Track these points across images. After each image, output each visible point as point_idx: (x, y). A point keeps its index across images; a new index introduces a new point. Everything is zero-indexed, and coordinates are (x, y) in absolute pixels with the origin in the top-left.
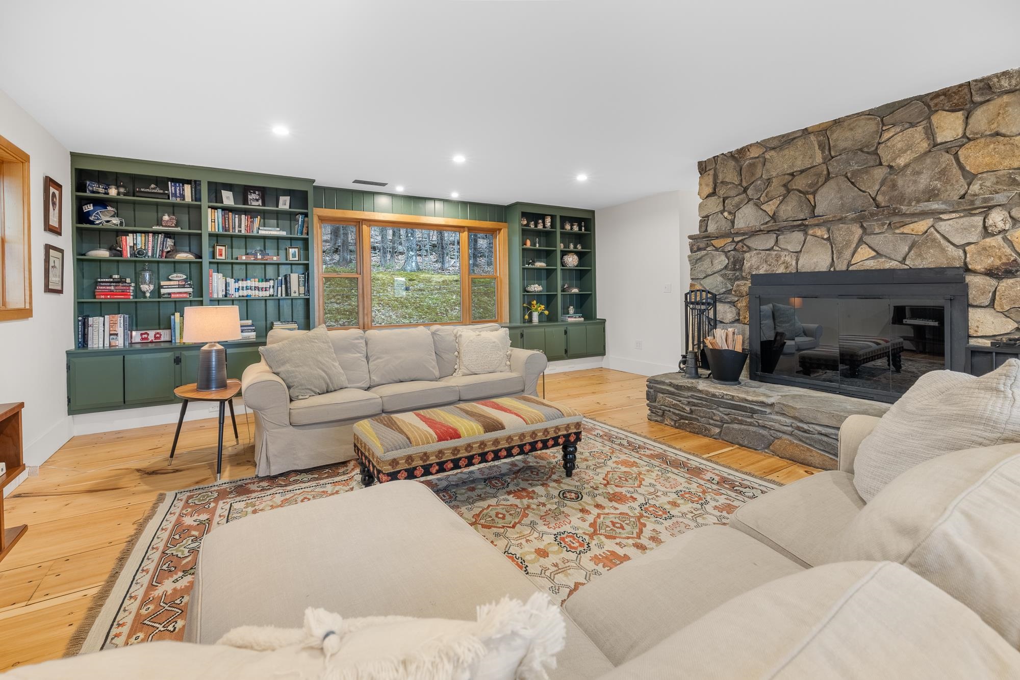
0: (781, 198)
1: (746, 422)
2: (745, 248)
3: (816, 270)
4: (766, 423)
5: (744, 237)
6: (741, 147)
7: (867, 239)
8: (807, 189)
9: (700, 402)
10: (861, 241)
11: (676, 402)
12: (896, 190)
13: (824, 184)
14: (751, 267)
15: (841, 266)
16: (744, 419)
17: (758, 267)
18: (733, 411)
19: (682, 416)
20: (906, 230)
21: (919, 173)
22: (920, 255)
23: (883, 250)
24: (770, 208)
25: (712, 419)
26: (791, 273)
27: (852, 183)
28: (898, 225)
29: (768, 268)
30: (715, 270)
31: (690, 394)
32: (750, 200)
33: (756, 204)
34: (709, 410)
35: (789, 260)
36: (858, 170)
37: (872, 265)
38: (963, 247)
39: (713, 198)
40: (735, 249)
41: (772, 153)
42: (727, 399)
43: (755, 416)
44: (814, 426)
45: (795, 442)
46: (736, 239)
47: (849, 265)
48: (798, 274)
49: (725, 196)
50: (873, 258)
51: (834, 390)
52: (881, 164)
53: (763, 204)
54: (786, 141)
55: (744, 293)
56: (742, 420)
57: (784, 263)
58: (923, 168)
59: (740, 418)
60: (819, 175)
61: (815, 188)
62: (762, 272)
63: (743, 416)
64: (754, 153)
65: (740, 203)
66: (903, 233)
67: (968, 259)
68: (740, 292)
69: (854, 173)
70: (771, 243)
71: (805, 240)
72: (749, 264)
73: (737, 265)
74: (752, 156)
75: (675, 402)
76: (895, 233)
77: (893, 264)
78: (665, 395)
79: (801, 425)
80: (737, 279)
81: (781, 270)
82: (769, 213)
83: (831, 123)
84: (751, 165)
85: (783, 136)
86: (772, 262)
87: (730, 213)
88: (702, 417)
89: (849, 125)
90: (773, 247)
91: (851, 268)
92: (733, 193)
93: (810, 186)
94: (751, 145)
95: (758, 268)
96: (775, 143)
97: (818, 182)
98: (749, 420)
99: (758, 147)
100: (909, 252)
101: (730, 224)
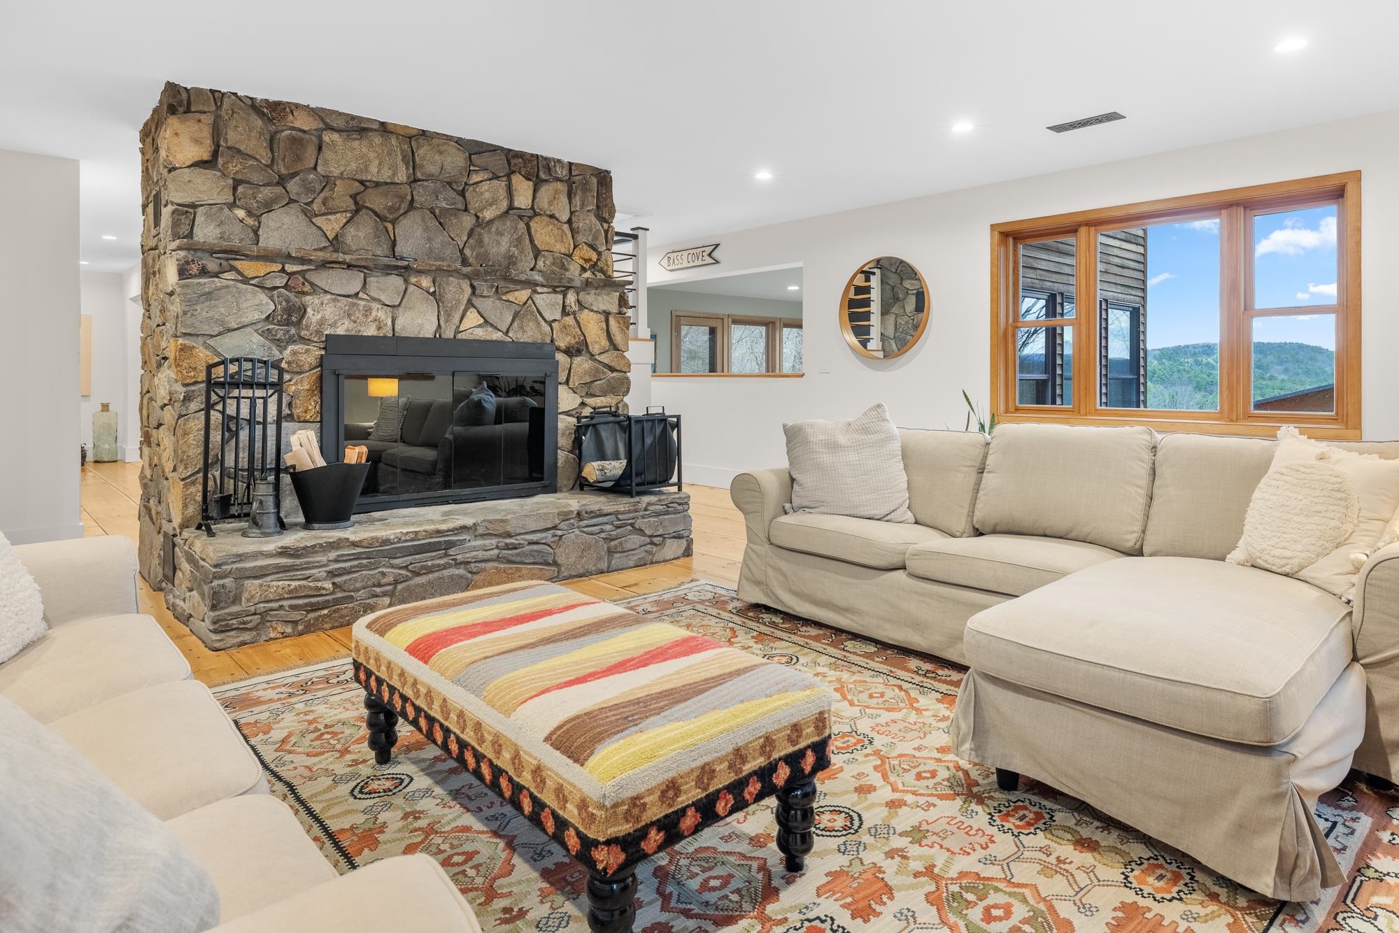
0: (349, 215)
1: (439, 566)
2: (307, 288)
3: (421, 336)
4: (467, 555)
5: (305, 267)
6: (276, 99)
7: (476, 301)
8: (385, 213)
9: (356, 563)
10: (470, 304)
11: (297, 583)
12: (482, 247)
13: (406, 213)
14: (322, 322)
15: (449, 334)
16: (438, 562)
17: (335, 322)
18: (417, 556)
19: (311, 604)
20: (510, 297)
21: (500, 234)
22: (521, 328)
23: (492, 319)
24: (332, 225)
25: (380, 585)
26: (385, 337)
27: (440, 223)
28: (504, 290)
29: (352, 325)
30: (246, 320)
31: (333, 555)
32: (291, 201)
33: (305, 212)
34: (371, 572)
35: (383, 317)
36: (448, 210)
37: (480, 334)
38: (550, 323)
39: (210, 173)
40: (286, 286)
41: (335, 136)
42: (406, 541)
43: (451, 552)
44: (523, 537)
45: (502, 566)
46: (290, 268)
47: (457, 332)
48: (397, 340)
49: (239, 177)
50: (480, 326)
51: (446, 499)
52: (466, 210)
53: (316, 216)
54: (357, 128)
55: (307, 367)
56: (433, 566)
57: (375, 320)
58: (505, 230)
59: (429, 563)
60: (402, 198)
61: (396, 216)
62: (341, 331)
63: (433, 559)
64: (302, 122)
65: (274, 200)
66: (508, 301)
67: (555, 336)
68: (298, 365)
69: (443, 210)
70: (355, 286)
71: (406, 289)
72: (319, 317)
73: (292, 315)
74: (297, 124)
75: (294, 584)
76: (501, 299)
77: (497, 336)
78: (269, 578)
79: (508, 541)
80: (291, 341)
81: (371, 331)
82: (328, 233)
83: (415, 132)
84: (293, 141)
85: (353, 118)
86: (358, 318)
87: (250, 213)
88: (358, 590)
89: (438, 145)
90: (358, 294)
91: (459, 336)
92: (256, 177)
93: (391, 209)
94: (297, 106)
95: (334, 325)
96: (340, 123)
97: (399, 208)
98: (442, 562)
99: (309, 115)
100: (513, 321)
101: (252, 235)
